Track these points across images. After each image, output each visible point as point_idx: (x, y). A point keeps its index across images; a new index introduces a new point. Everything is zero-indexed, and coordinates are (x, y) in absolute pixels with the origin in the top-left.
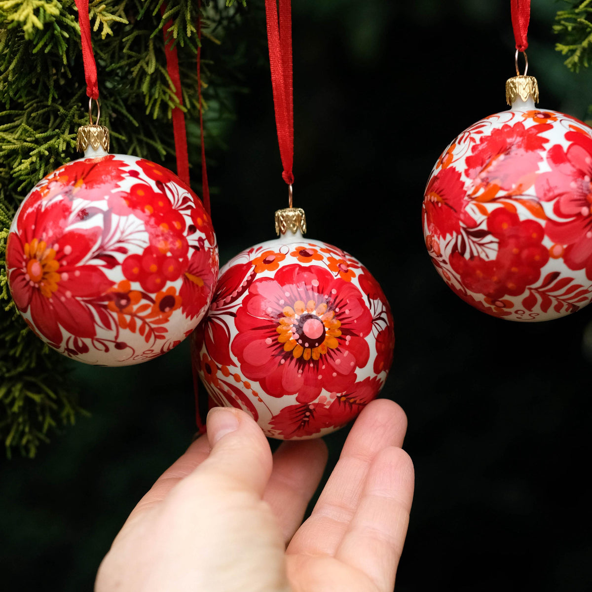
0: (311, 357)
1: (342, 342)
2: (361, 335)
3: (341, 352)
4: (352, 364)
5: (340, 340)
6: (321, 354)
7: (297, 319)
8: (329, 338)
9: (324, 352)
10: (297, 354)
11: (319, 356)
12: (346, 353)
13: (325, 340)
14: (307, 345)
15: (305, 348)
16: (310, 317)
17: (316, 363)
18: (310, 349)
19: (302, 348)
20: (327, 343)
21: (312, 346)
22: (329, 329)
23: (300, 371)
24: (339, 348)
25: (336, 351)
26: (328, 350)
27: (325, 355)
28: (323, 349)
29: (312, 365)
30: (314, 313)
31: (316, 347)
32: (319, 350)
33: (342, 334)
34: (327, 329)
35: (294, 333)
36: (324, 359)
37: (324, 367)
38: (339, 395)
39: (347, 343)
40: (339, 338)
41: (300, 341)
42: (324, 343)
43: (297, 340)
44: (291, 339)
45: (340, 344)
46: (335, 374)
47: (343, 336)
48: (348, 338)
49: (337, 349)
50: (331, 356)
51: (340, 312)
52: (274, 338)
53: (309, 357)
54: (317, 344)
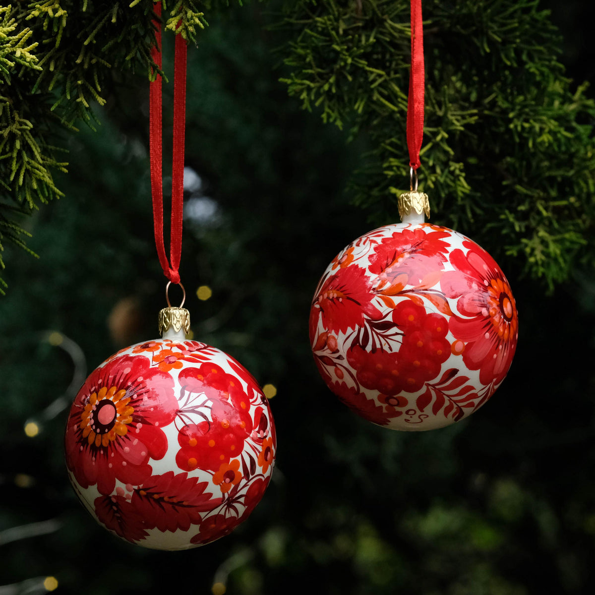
0: (101, 443)
1: (132, 429)
2: (157, 424)
3: (129, 440)
4: (144, 453)
5: (130, 427)
6: (110, 441)
7: (96, 405)
8: (119, 424)
9: (113, 439)
10: (91, 440)
11: (108, 442)
12: (136, 441)
13: (115, 426)
14: (98, 431)
15: (97, 433)
16: (108, 402)
17: (105, 449)
18: (100, 435)
19: (94, 434)
20: (116, 430)
21: (103, 432)
22: (120, 415)
23: (94, 459)
24: (128, 435)
25: (125, 439)
26: (116, 437)
27: (113, 441)
28: (112, 435)
29: (102, 452)
30: (111, 399)
31: (106, 433)
32: (109, 436)
33: (133, 421)
34: (118, 415)
35: (91, 419)
36: (113, 446)
37: (113, 455)
38: (136, 487)
39: (137, 431)
40: (129, 425)
41: (94, 427)
42: (113, 429)
43: (92, 426)
44: (88, 425)
45: (129, 431)
46: (124, 463)
47: (134, 423)
48: (139, 425)
49: (126, 436)
50: (119, 444)
51: (137, 399)
52: (78, 424)
53: (100, 444)
54: (106, 431)
